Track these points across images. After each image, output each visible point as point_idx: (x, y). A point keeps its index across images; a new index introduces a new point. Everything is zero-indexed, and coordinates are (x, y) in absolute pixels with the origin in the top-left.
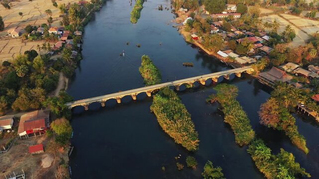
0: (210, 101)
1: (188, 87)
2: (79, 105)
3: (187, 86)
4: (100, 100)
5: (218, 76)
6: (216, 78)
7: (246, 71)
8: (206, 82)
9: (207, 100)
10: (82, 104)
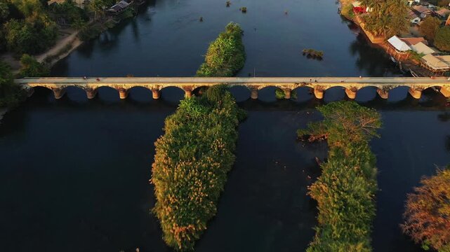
0: (308, 136)
1: (279, 95)
2: (43, 85)
3: (277, 93)
4: (84, 85)
5: (359, 87)
6: (354, 90)
7: (439, 88)
8: (324, 92)
9: (300, 133)
10: (49, 86)
